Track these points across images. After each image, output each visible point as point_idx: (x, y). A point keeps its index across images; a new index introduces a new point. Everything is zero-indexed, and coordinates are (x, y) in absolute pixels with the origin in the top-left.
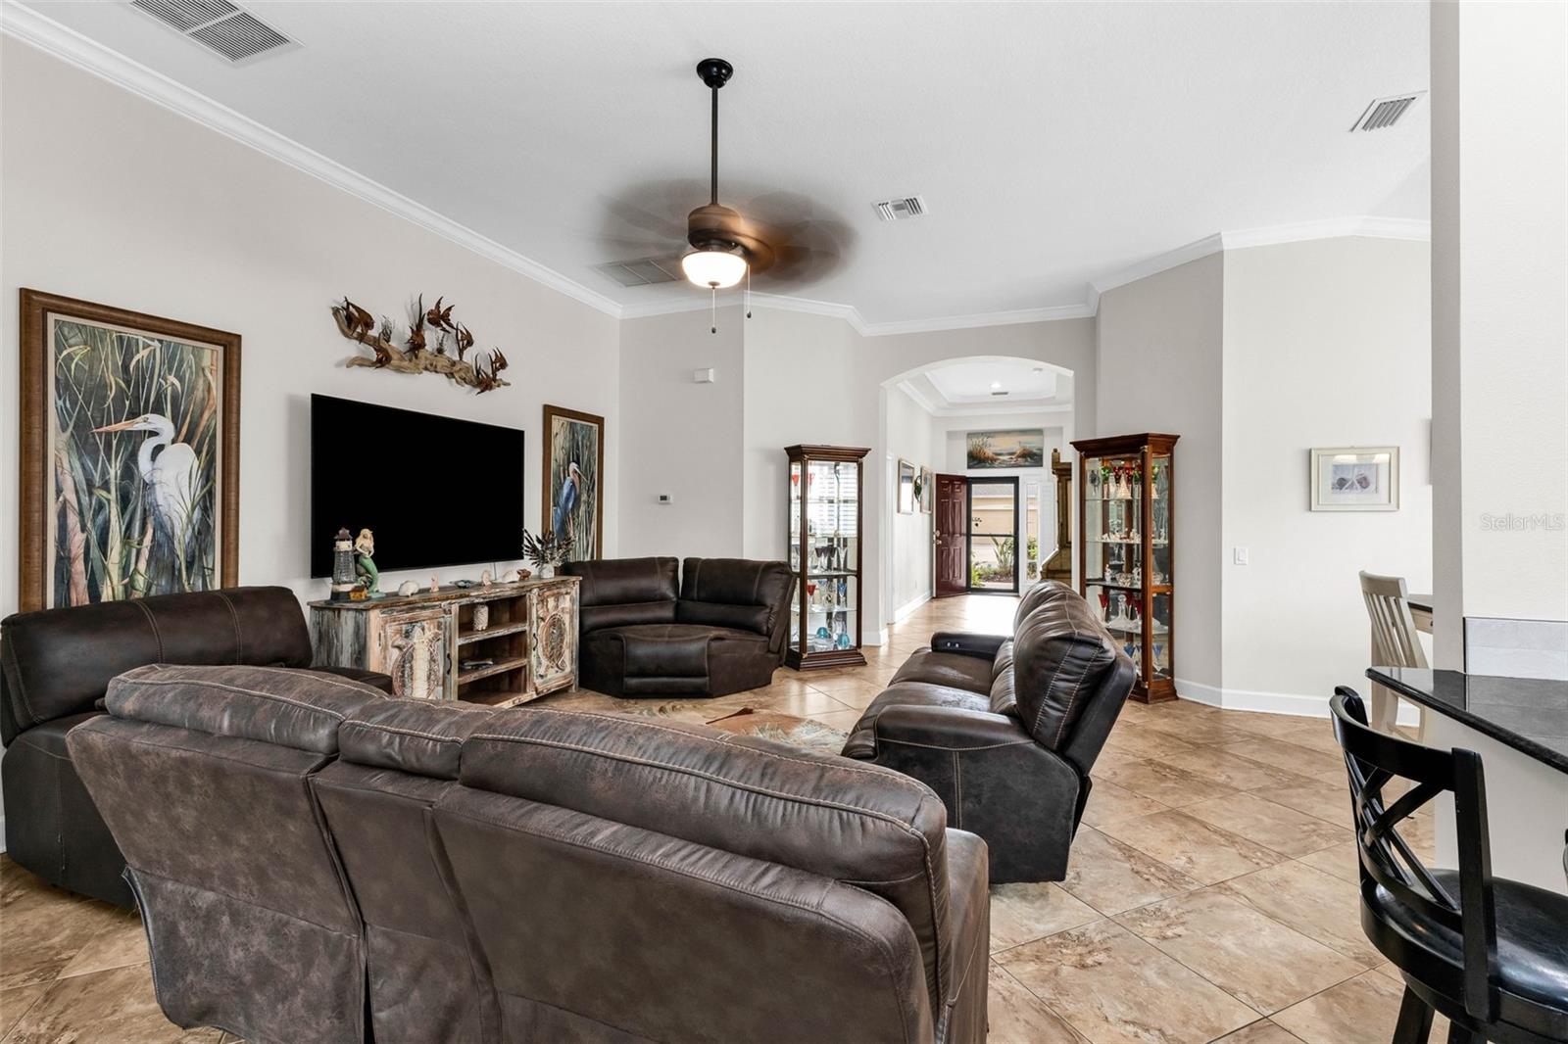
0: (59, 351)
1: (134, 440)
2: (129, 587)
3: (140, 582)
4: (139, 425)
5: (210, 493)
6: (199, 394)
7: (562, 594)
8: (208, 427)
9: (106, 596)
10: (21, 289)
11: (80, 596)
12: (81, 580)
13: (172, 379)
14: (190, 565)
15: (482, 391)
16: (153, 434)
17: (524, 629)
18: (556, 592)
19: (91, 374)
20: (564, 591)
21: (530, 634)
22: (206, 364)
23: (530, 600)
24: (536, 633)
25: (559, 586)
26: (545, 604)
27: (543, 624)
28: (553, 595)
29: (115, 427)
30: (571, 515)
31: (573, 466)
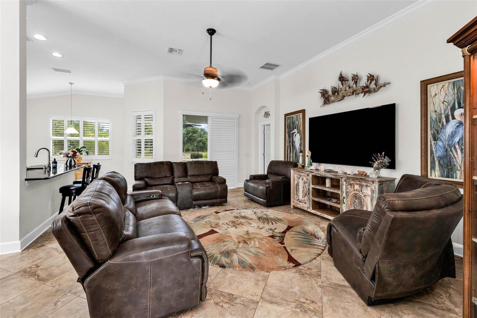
0: (287, 121)
1: (293, 134)
2: (293, 160)
4: (294, 132)
5: (301, 142)
6: (300, 123)
7: (364, 186)
8: (301, 130)
9: (291, 161)
10: (285, 114)
11: (289, 160)
12: (289, 158)
13: (297, 122)
15: (364, 95)
17: (338, 192)
18: (358, 183)
19: (290, 124)
20: (364, 184)
21: (341, 196)
22: (301, 117)
23: (341, 182)
24: (345, 197)
25: (361, 181)
26: (353, 186)
27: (350, 195)
28: (357, 184)
29: (292, 132)
30: (457, 147)
31: (459, 111)
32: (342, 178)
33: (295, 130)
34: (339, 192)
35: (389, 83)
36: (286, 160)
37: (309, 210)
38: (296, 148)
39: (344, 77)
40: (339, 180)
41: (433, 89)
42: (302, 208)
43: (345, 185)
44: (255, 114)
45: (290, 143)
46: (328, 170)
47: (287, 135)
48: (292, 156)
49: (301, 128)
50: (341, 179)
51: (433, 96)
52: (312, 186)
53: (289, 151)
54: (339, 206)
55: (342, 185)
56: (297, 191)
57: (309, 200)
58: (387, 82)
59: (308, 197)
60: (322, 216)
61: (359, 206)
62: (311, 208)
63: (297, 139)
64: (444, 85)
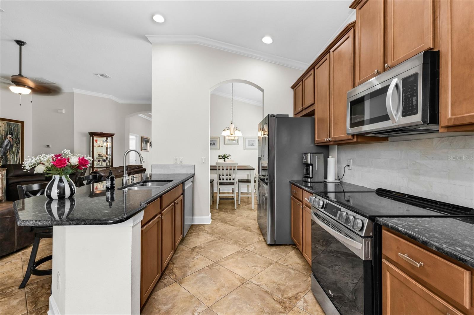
30: (8, 151)
31: (9, 136)
64: (4, 123)
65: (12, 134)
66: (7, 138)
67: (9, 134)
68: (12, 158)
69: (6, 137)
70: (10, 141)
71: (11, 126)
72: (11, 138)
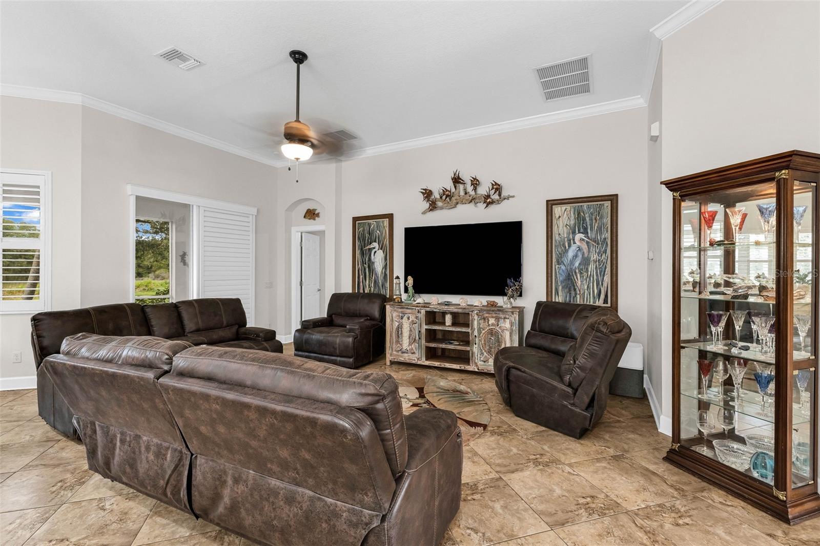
0: (358, 229)
1: (370, 250)
2: (370, 290)
3: (372, 289)
4: (372, 246)
5: (387, 264)
6: (384, 234)
7: (501, 318)
8: (386, 244)
9: (366, 292)
10: (353, 218)
11: (361, 291)
12: (362, 288)
13: (378, 231)
14: (382, 287)
15: (487, 206)
16: (374, 248)
17: (467, 331)
18: (494, 315)
19: (363, 235)
20: (502, 316)
21: (472, 334)
22: (385, 225)
23: (472, 316)
24: (477, 335)
25: (498, 312)
26: (487, 321)
27: (483, 332)
28: (493, 317)
29: (368, 247)
30: (577, 271)
31: (579, 236)
32: (472, 311)
33: (375, 245)
34: (469, 330)
35: (513, 197)
36: (357, 292)
37: (419, 363)
38: (375, 272)
39: (461, 179)
40: (469, 314)
41: (558, 210)
42: (408, 361)
43: (476, 320)
44: (286, 210)
45: (365, 265)
46: (445, 302)
47: (358, 252)
48: (369, 285)
49: (387, 242)
50: (470, 313)
51: (557, 217)
52: (425, 327)
53: (361, 277)
54: (468, 349)
55: (472, 320)
56: (398, 337)
57: (420, 348)
58: (511, 194)
59: (418, 343)
60: (442, 366)
61: (495, 343)
62: (424, 359)
63: (378, 259)
64: (566, 209)
65: (585, 232)
66: (574, 243)
67: (579, 232)
68: (586, 287)
69: (571, 242)
70: (580, 249)
71: (582, 214)
72: (583, 240)
